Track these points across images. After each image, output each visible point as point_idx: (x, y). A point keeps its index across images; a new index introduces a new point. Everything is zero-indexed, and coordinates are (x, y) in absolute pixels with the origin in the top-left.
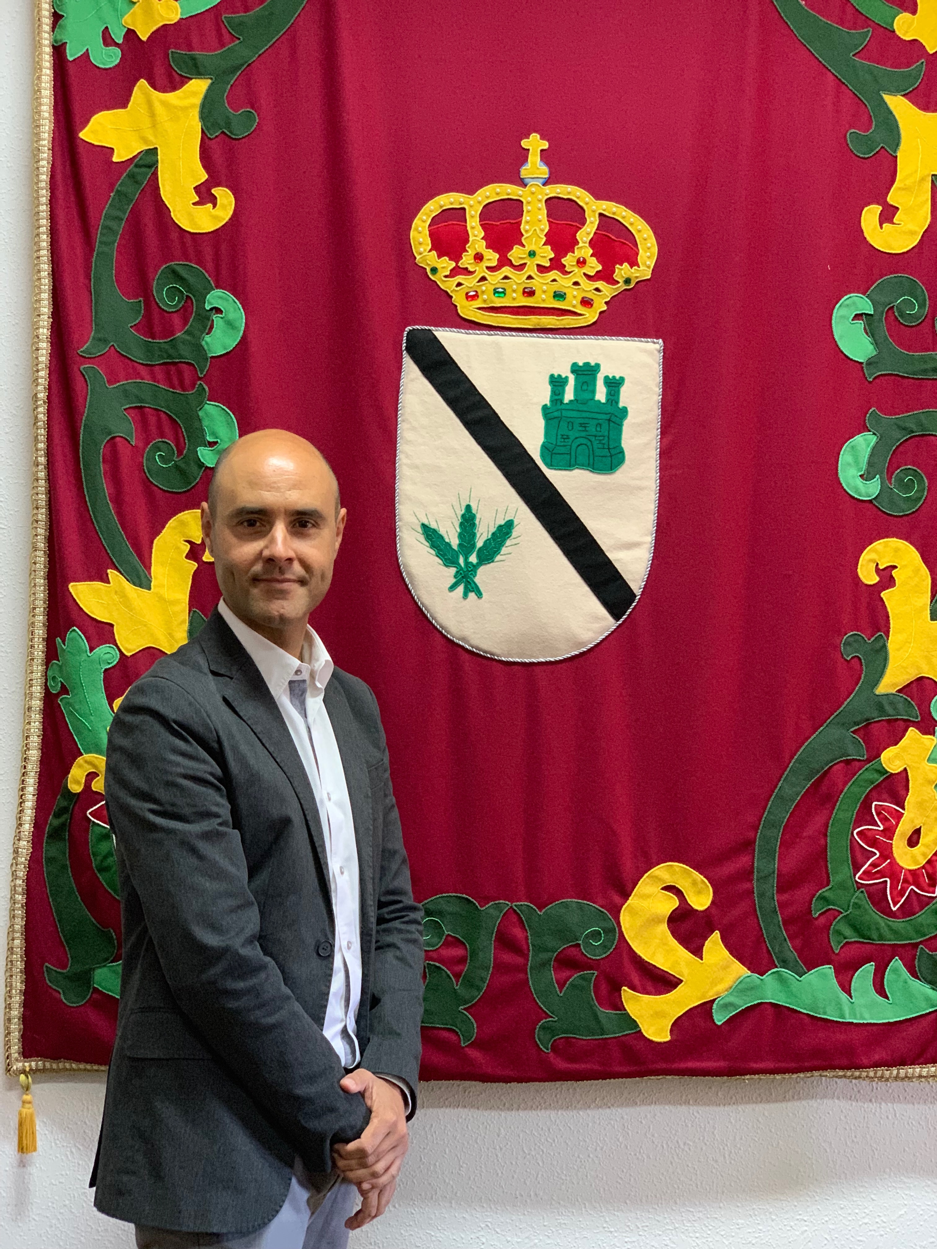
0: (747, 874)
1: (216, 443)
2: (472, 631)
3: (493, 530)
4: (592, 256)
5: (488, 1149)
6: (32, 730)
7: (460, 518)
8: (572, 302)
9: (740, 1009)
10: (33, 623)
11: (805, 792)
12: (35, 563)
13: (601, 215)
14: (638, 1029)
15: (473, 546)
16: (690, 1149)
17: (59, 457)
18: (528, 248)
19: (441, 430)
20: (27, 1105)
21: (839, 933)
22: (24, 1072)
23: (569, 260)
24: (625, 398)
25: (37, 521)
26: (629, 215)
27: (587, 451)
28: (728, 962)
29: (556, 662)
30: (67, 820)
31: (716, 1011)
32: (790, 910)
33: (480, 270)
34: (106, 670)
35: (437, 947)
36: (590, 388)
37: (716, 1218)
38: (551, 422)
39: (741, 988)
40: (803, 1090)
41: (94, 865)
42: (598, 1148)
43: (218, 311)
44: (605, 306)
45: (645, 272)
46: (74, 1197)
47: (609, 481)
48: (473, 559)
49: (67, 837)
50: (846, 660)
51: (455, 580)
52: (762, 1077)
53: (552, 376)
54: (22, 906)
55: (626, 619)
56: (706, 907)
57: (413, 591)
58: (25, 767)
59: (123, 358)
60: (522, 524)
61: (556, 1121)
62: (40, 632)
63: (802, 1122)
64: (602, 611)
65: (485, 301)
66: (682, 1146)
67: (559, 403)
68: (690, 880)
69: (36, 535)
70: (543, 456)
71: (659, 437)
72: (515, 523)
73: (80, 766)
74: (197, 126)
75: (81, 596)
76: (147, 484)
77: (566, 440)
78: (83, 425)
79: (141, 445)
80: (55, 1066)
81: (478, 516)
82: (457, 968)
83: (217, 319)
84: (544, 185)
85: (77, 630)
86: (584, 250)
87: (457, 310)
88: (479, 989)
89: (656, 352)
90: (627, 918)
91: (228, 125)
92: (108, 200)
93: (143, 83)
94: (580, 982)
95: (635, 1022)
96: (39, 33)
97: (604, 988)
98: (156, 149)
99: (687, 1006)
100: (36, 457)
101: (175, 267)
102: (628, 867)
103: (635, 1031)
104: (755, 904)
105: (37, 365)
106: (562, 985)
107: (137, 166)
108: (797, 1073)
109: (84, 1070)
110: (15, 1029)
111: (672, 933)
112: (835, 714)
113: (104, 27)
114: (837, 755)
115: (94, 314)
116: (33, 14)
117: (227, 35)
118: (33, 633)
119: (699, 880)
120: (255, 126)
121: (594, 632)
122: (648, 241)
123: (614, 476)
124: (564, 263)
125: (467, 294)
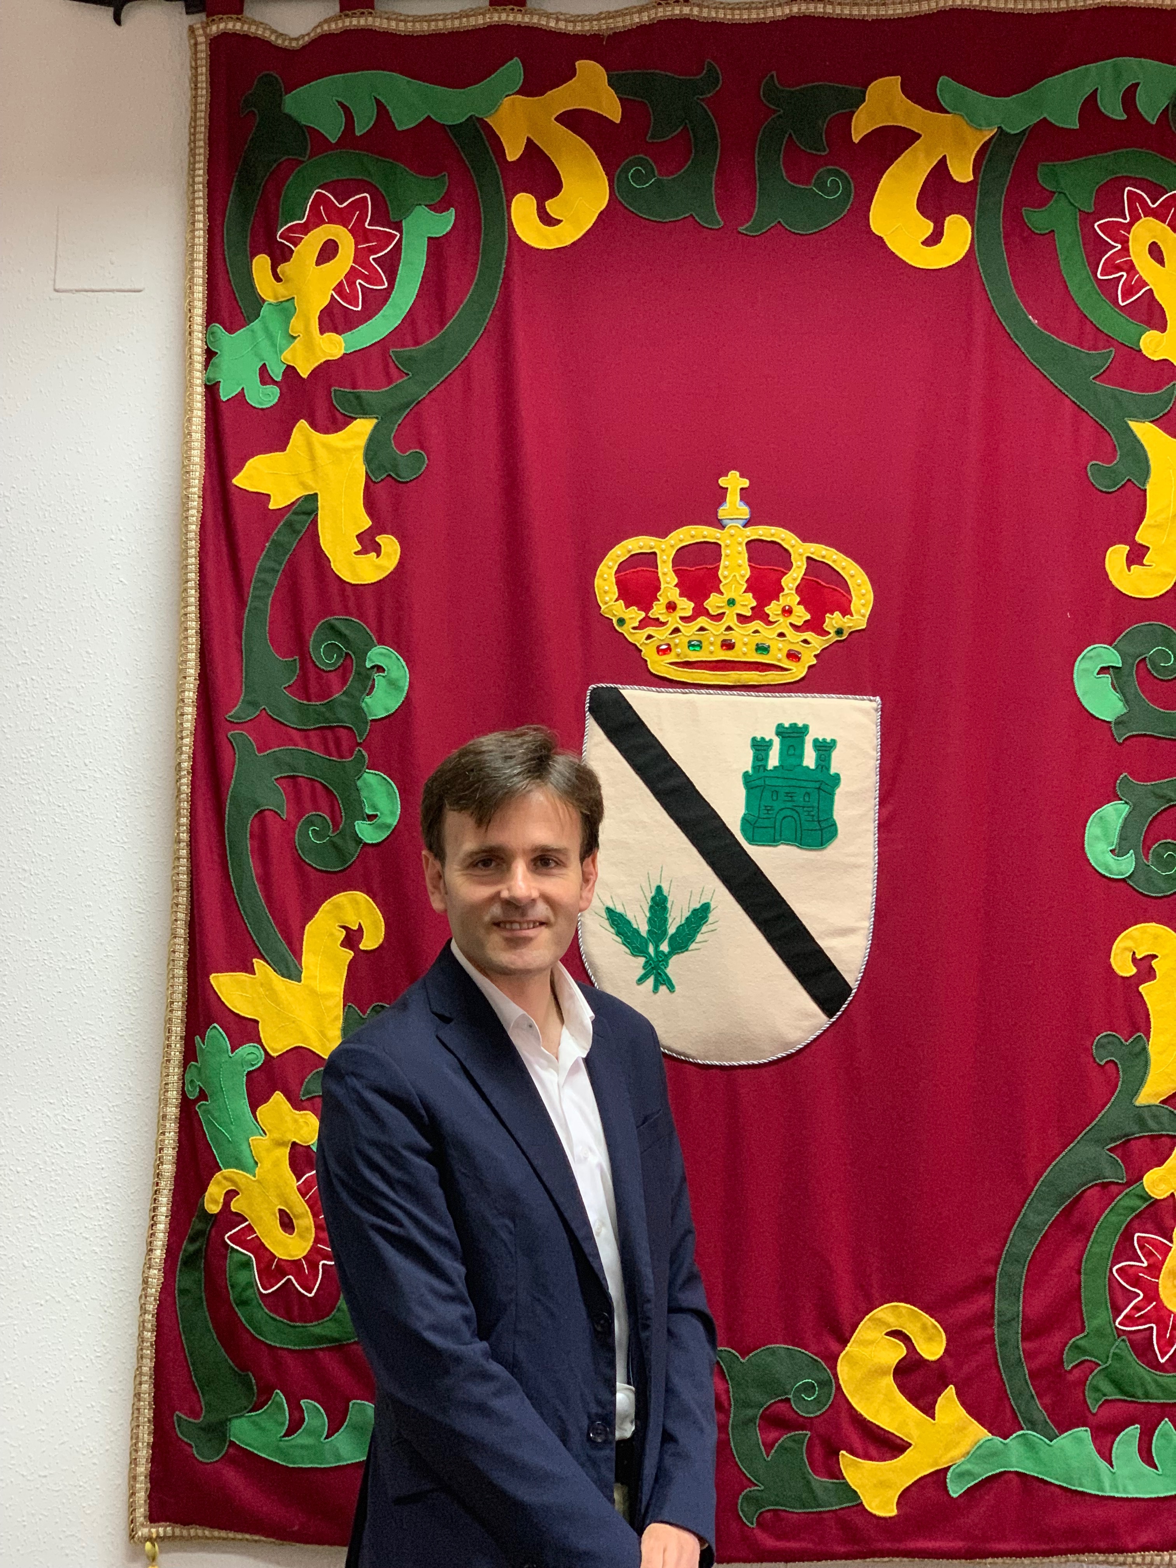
0: (987, 1317)
1: (375, 816)
2: (663, 1029)
3: (687, 914)
4: (799, 603)
6: (166, 1142)
7: (649, 900)
8: (777, 656)
9: (980, 1479)
10: (170, 1019)
11: (1053, 1222)
12: (174, 952)
13: (808, 558)
14: (859, 1501)
15: (665, 932)
17: (203, 834)
18: (727, 596)
19: (628, 801)
21: (1096, 1389)
22: (150, 1539)
23: (773, 609)
24: (837, 764)
26: (841, 559)
27: (793, 824)
28: (965, 1422)
29: (760, 1066)
30: (202, 1246)
31: (951, 1481)
32: (1038, 1362)
33: (673, 621)
34: (249, 1073)
36: (797, 753)
38: (753, 791)
39: (979, 1454)
41: (231, 1298)
43: (380, 669)
44: (815, 659)
45: (859, 621)
47: (819, 857)
48: (664, 947)
49: (202, 1266)
50: (1099, 1064)
51: (643, 972)
52: (1007, 1561)
53: (754, 739)
54: (152, 1345)
55: (841, 1016)
56: (938, 1356)
57: (596, 984)
58: (157, 1184)
59: (275, 723)
60: (719, 906)
62: (178, 1029)
64: (812, 1007)
65: (678, 655)
67: (762, 768)
68: (919, 1325)
69: (176, 920)
70: (744, 830)
71: (878, 807)
72: (712, 906)
73: (219, 1183)
74: (361, 469)
75: (223, 989)
76: (299, 863)
77: (770, 812)
78: (229, 796)
79: (292, 818)
80: (185, 1533)
81: (670, 899)
83: (379, 679)
84: (745, 526)
85: (218, 1027)
86: (790, 597)
87: (647, 665)
89: (873, 711)
90: (846, 1368)
91: (395, 467)
92: (262, 550)
93: (303, 424)
94: (790, 1444)
95: (855, 1492)
96: (190, 372)
97: (818, 1450)
98: (316, 494)
99: (916, 1475)
100: (178, 834)
101: (333, 622)
102: (845, 1309)
103: (855, 1503)
104: (996, 1354)
105: (181, 731)
106: (769, 1446)
107: (295, 513)
108: (1048, 1556)
109: (219, 1538)
110: (141, 1488)
111: (899, 1388)
112: (1088, 1128)
113: (261, 364)
114: (1091, 1177)
115: (244, 675)
116: (184, 351)
117: (393, 370)
118: (169, 1031)
119: (930, 1324)
120: (424, 468)
121: (804, 1031)
122: (863, 587)
123: (825, 852)
124: (767, 612)
125: (658, 647)
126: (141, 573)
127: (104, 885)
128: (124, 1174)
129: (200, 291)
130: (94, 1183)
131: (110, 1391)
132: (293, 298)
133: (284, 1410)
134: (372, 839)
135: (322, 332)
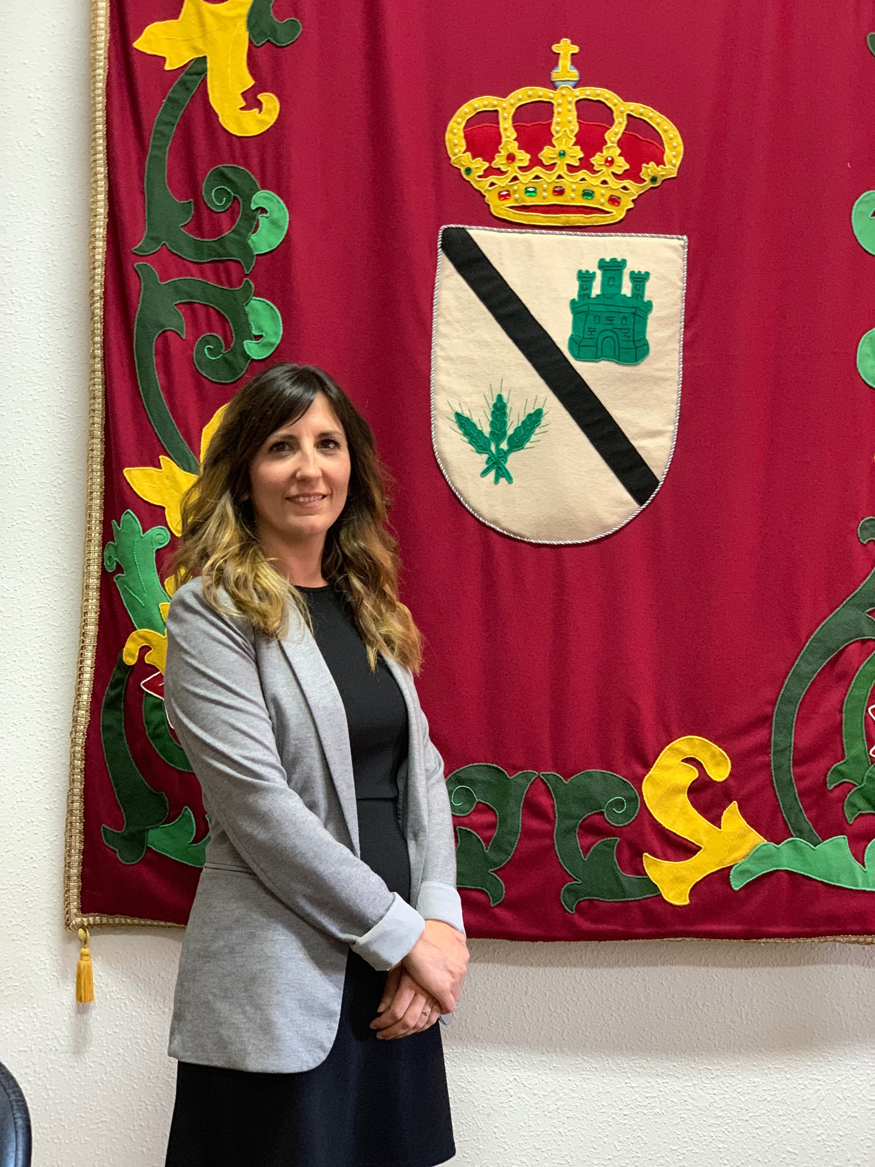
0: (764, 748)
1: (261, 336)
2: (503, 514)
3: (523, 418)
4: (620, 155)
5: (516, 1007)
6: (90, 607)
7: (491, 407)
8: (600, 200)
9: (757, 876)
10: (90, 506)
11: (821, 671)
12: (92, 450)
13: (629, 116)
14: (659, 893)
15: (505, 433)
16: (708, 1010)
17: (114, 350)
18: (558, 148)
19: (474, 324)
20: (85, 958)
21: (853, 805)
22: (82, 927)
23: (597, 160)
24: (650, 292)
25: (94, 411)
26: (656, 116)
27: (612, 343)
28: (745, 830)
29: (583, 544)
30: (121, 691)
31: (733, 877)
32: (806, 783)
33: (512, 170)
34: (158, 550)
35: (468, 813)
36: (616, 283)
37: (733, 1076)
38: (578, 315)
39: (756, 856)
40: (818, 955)
41: (147, 733)
42: (621, 1008)
43: (263, 210)
44: (632, 203)
45: (671, 170)
46: (128, 1046)
47: (633, 372)
48: (504, 446)
49: (122, 707)
50: (862, 544)
51: (486, 466)
52: (778, 941)
53: (580, 272)
54: (81, 771)
55: (650, 504)
56: (724, 779)
57: (447, 477)
58: (83, 642)
59: (174, 257)
60: (550, 412)
61: (580, 981)
62: (97, 515)
63: (817, 986)
64: (627, 496)
65: (516, 200)
66: (701, 1007)
67: (586, 297)
68: (709, 753)
69: (93, 424)
70: (571, 349)
71: (683, 330)
72: (545, 411)
73: (134, 640)
74: (245, 35)
75: (135, 480)
76: (197, 376)
77: (593, 333)
78: (136, 319)
79: (192, 338)
80: (111, 921)
81: (509, 405)
82: (488, 834)
83: (262, 219)
84: (575, 87)
85: (131, 512)
86: (612, 150)
87: (489, 208)
88: (507, 853)
89: (681, 248)
90: (649, 788)
91: (274, 33)
92: (160, 106)
94: (603, 848)
95: (656, 886)
97: (626, 854)
98: (205, 57)
99: (705, 872)
100: (93, 350)
101: (223, 169)
102: (649, 741)
103: (655, 894)
104: (772, 776)
105: (94, 263)
106: (586, 850)
107: (188, 74)
108: (811, 937)
109: (138, 925)
110: (74, 886)
111: (691, 803)
112: (852, 595)
114: (853, 635)
115: (146, 214)
118: (90, 516)
119: (718, 752)
120: (299, 35)
121: (619, 517)
122: (674, 140)
123: (638, 368)
124: (593, 162)
125: (499, 194)
127: (31, 395)
128: (55, 634)
130: (29, 641)
131: (46, 809)
133: (192, 823)
134: (258, 356)
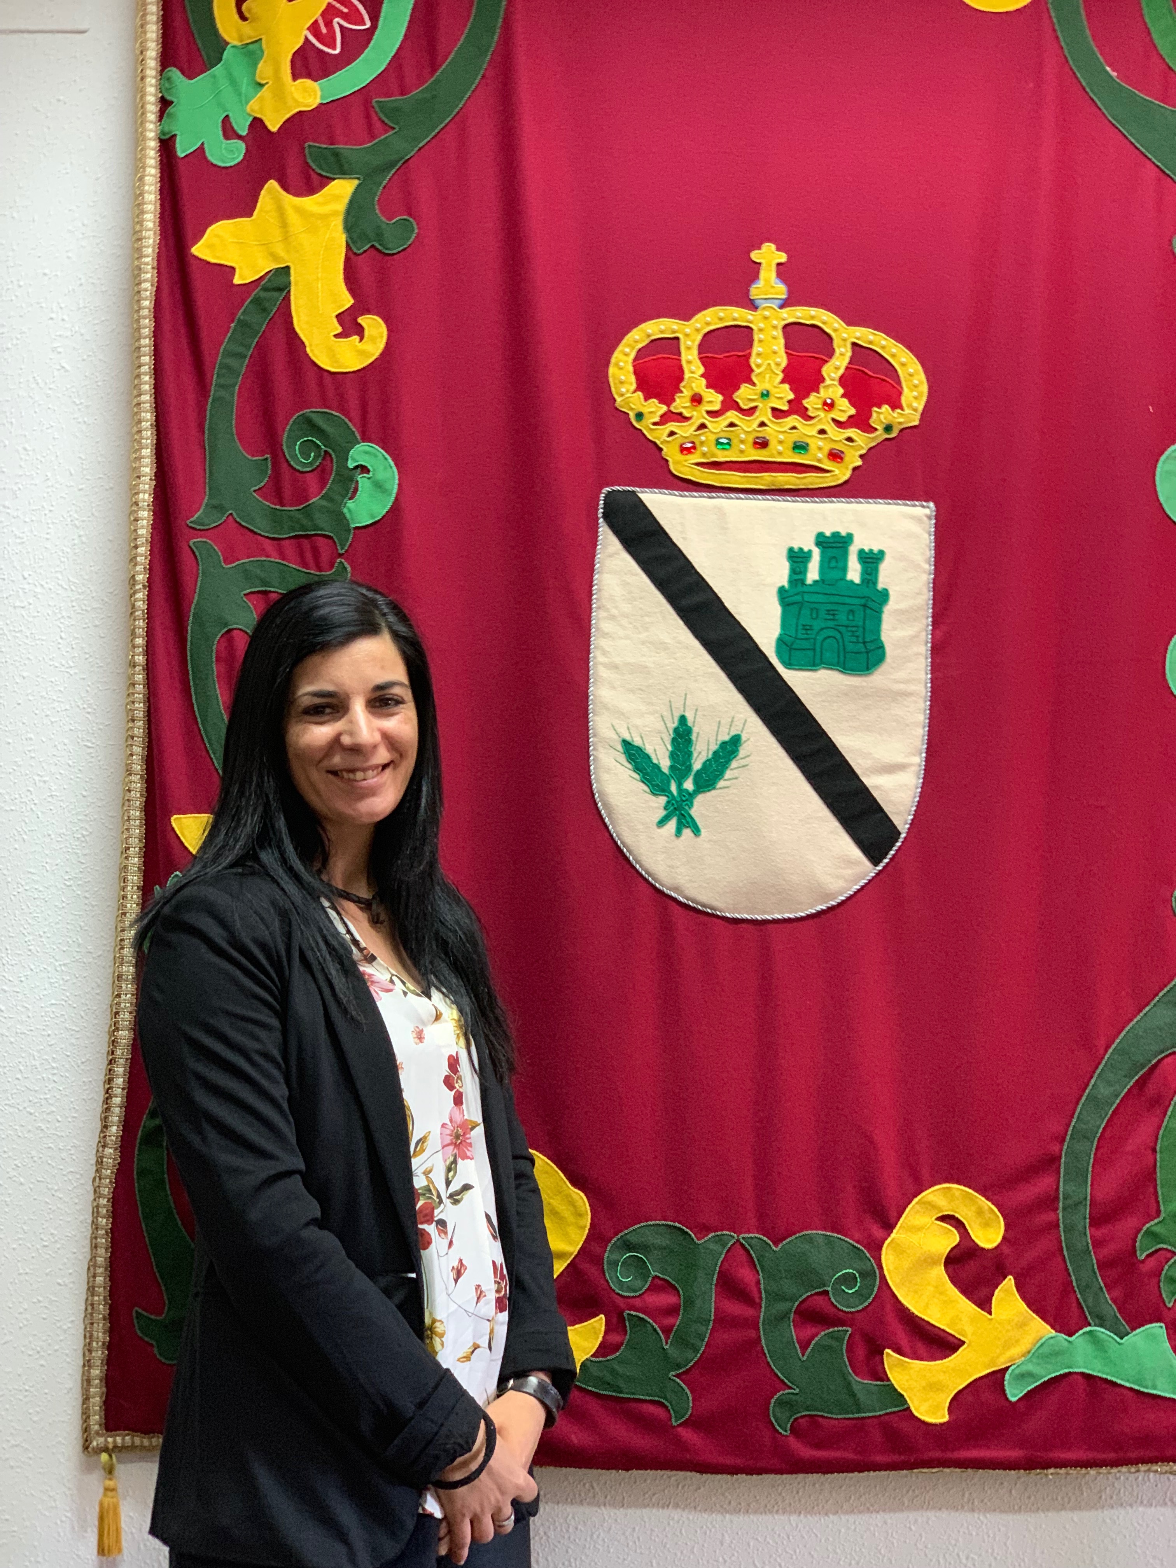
0: (1050, 1201)
2: (688, 878)
3: (714, 747)
4: (843, 396)
6: (123, 1005)
7: (671, 732)
8: (817, 455)
9: (1042, 1381)
10: (125, 867)
11: (1126, 1093)
12: (129, 791)
13: (854, 344)
14: (906, 1406)
15: (689, 768)
17: (161, 657)
18: (760, 387)
19: (647, 619)
20: (111, 1494)
21: (1173, 1281)
22: (106, 1449)
23: (812, 402)
24: (886, 577)
25: (132, 737)
26: (891, 345)
27: (835, 645)
28: (1025, 1317)
29: (797, 920)
31: (1009, 1383)
32: (1109, 1250)
33: (698, 415)
35: (641, 1292)
36: (840, 566)
38: (789, 608)
39: (1041, 1353)
43: (364, 469)
44: (859, 459)
45: (911, 416)
47: (864, 684)
48: (689, 785)
51: (664, 813)
52: (1071, 1471)
53: (791, 550)
54: (107, 1233)
55: (888, 864)
56: (995, 1244)
57: (610, 827)
58: (113, 1053)
59: (244, 531)
60: (752, 740)
62: (135, 878)
64: (856, 853)
65: (704, 455)
67: (799, 584)
68: (973, 1208)
69: (132, 755)
70: (779, 653)
71: (930, 628)
72: (743, 738)
74: (341, 238)
75: (186, 832)
77: (809, 632)
78: (191, 614)
80: (146, 1442)
81: (695, 730)
82: (668, 1321)
83: (363, 481)
84: (781, 307)
86: (832, 390)
87: (668, 466)
88: (695, 1349)
89: (925, 519)
90: (891, 1257)
91: (379, 236)
92: (227, 331)
93: (273, 184)
94: (829, 1342)
95: (902, 1396)
96: (142, 123)
97: (861, 1352)
98: (288, 268)
99: (970, 1376)
100: (133, 656)
101: (310, 415)
102: (891, 1189)
103: (902, 1408)
104: (1060, 1240)
105: (136, 539)
106: (804, 1344)
107: (265, 289)
108: (1117, 1466)
110: (96, 1393)
111: (950, 1277)
112: (1166, 990)
113: (224, 115)
114: (1169, 1044)
115: (207, 475)
116: (135, 99)
117: (378, 125)
118: (125, 880)
119: (986, 1208)
120: (413, 238)
121: (846, 880)
122: (916, 377)
123: (871, 678)
124: (806, 405)
125: (681, 446)
126: (85, 357)
127: (47, 716)
128: (73, 1041)
129: (153, 31)
130: (39, 1052)
131: (59, 1284)
132: (260, 39)
135: (295, 77)
